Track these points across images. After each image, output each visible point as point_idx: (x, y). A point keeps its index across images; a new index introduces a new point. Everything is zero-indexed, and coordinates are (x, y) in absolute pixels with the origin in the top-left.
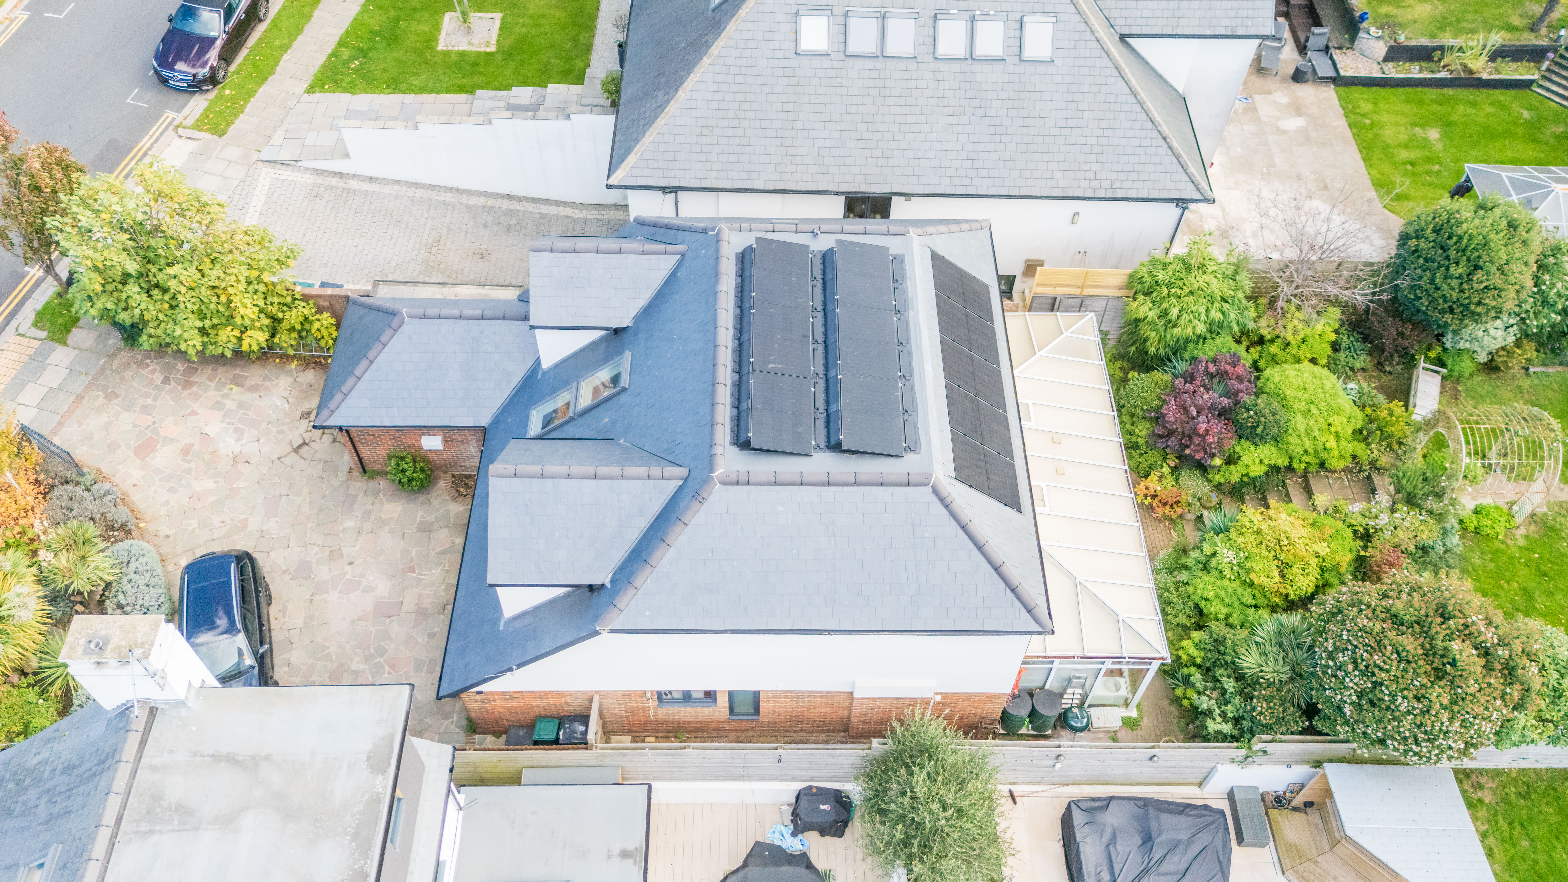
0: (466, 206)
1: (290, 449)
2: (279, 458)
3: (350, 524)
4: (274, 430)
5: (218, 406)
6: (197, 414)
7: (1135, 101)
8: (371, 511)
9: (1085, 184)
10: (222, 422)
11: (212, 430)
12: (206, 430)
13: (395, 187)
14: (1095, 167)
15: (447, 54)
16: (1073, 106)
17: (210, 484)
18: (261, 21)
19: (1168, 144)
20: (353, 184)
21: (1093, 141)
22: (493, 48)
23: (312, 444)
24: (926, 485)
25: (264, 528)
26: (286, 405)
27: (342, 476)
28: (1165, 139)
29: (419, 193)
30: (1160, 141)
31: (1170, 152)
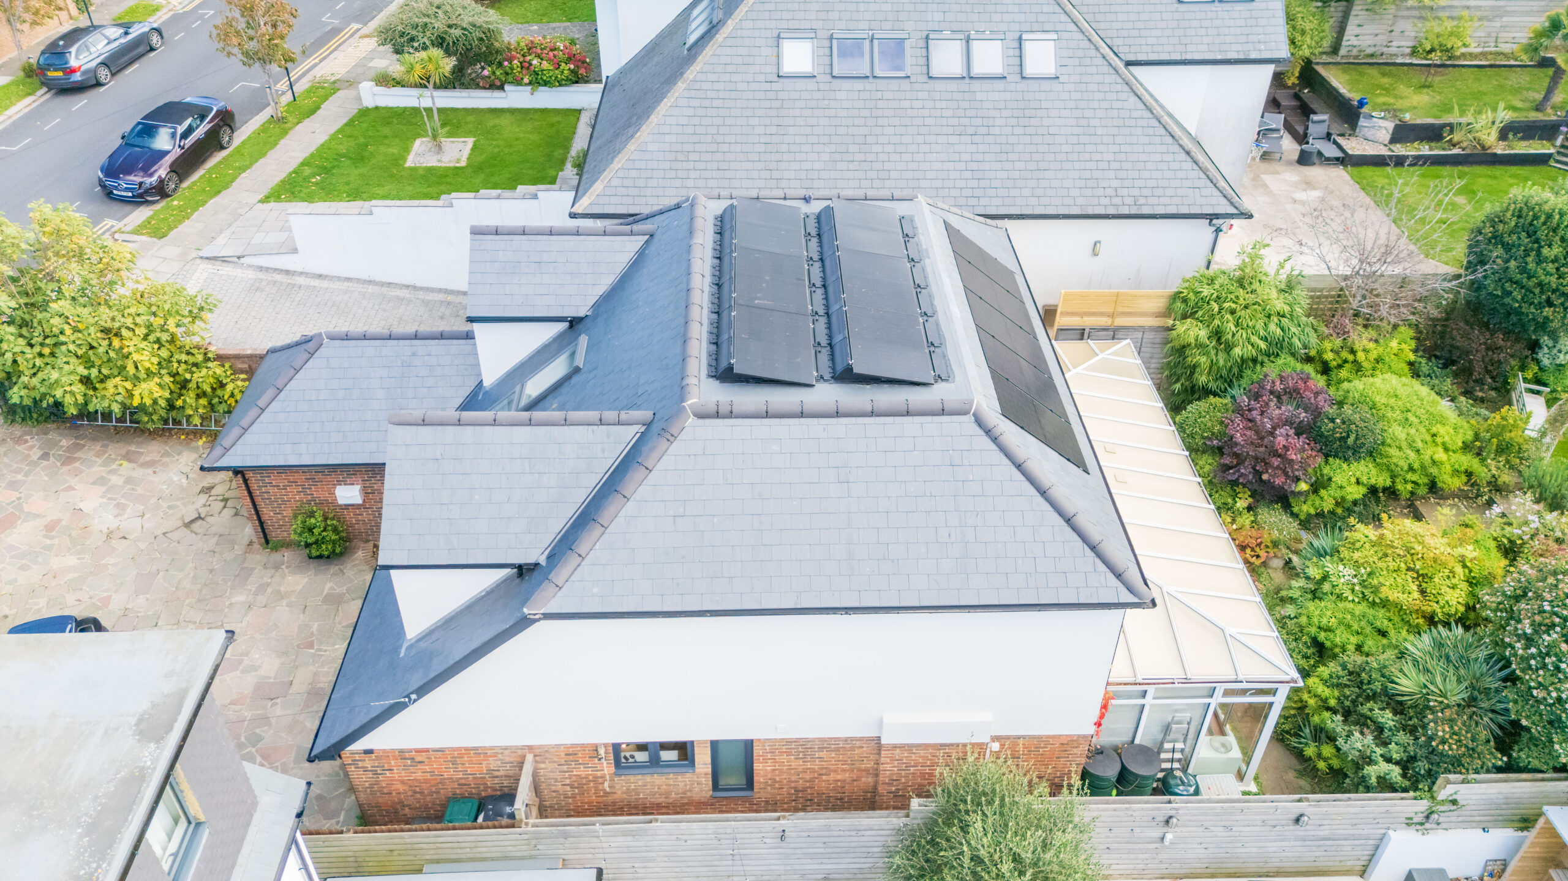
0: (423, 301)
1: (180, 523)
2: (164, 534)
3: (240, 598)
4: (165, 505)
5: (101, 481)
6: (74, 489)
7: (1151, 116)
8: (268, 585)
9: (1106, 201)
10: (102, 497)
11: (87, 506)
12: (81, 505)
13: (346, 284)
14: (1115, 183)
15: (414, 169)
16: (1084, 122)
17: (72, 560)
18: (222, 148)
19: (1192, 158)
20: (300, 280)
21: (1111, 157)
22: (463, 164)
23: (209, 519)
24: (966, 413)
25: (130, 606)
26: (184, 480)
27: (239, 550)
28: (1188, 153)
29: (371, 289)
30: (1183, 156)
31: (1195, 167)
